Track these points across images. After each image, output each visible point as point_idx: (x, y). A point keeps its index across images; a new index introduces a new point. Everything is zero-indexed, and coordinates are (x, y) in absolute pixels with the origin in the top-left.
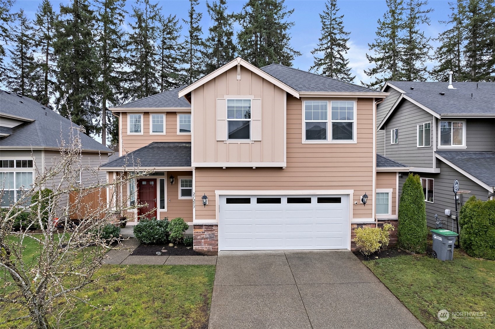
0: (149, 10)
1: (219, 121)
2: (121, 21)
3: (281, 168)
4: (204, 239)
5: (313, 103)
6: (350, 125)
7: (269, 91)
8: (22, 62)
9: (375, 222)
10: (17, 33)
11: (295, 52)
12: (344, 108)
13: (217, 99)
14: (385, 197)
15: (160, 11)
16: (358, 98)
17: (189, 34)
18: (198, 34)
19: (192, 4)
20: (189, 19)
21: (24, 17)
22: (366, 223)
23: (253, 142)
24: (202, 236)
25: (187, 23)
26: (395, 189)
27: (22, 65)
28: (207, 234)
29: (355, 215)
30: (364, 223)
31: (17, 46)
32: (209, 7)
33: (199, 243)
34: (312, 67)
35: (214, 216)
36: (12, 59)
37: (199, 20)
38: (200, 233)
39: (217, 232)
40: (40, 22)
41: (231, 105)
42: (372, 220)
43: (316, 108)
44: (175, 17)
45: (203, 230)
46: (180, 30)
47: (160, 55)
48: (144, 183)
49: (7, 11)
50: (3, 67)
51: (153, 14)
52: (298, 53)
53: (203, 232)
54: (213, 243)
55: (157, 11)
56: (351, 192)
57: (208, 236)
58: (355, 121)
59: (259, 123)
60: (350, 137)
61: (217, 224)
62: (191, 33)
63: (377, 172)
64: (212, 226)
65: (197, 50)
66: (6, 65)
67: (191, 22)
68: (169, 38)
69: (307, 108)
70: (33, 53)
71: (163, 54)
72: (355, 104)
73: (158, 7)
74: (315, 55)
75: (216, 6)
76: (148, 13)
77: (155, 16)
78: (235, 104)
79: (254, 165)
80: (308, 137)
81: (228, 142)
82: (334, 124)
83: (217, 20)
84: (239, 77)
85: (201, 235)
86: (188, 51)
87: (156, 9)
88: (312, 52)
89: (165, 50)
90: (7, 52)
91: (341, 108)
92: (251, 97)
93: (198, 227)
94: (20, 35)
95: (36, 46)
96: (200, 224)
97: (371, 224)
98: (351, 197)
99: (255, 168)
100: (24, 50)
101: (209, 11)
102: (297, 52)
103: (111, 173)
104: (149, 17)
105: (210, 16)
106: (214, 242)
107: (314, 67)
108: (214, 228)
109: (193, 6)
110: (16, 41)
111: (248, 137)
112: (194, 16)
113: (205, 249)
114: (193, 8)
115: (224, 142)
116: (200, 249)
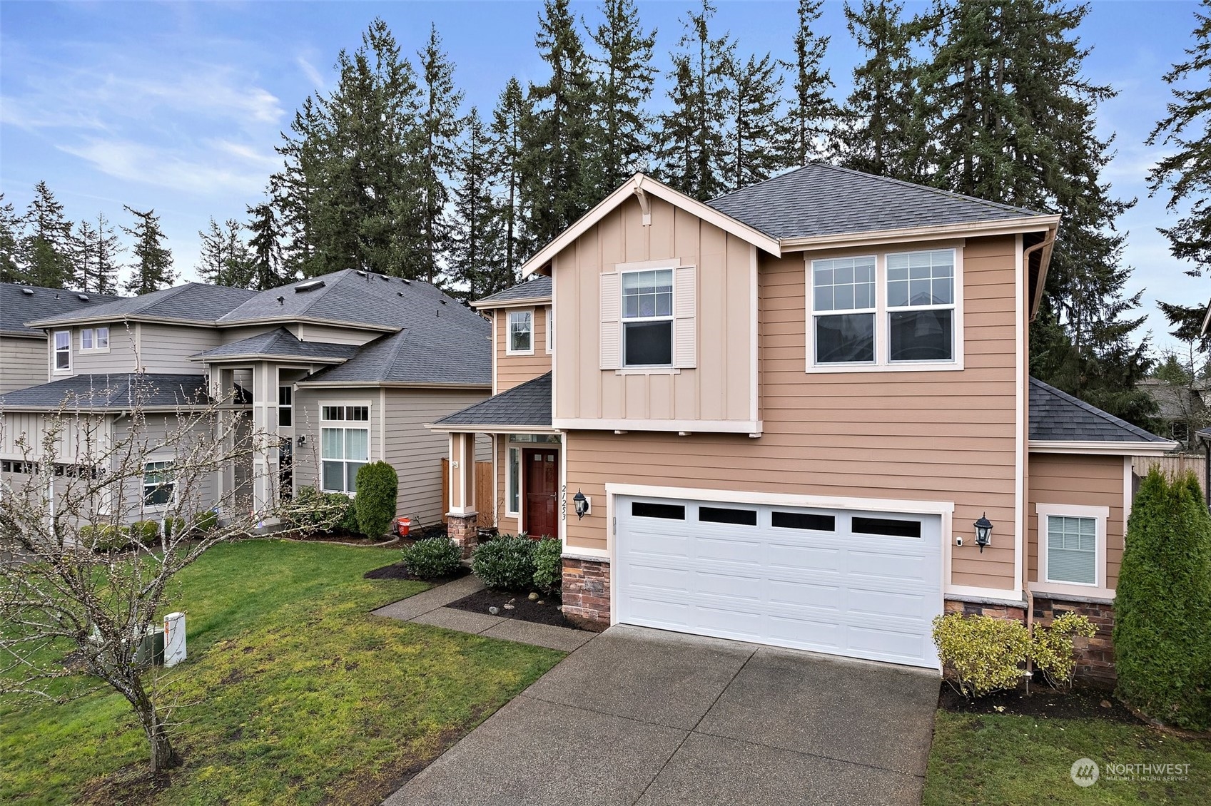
0: (708, 53)
1: (604, 324)
2: (647, 90)
3: (743, 437)
4: (584, 591)
5: (833, 264)
6: (944, 318)
7: (714, 247)
8: (472, 208)
9: (1024, 605)
10: (466, 155)
11: (1094, 90)
12: (925, 272)
13: (601, 274)
14: (1080, 530)
15: (732, 51)
16: (966, 238)
17: (795, 95)
18: (819, 89)
19: (803, 20)
20: (795, 58)
21: (476, 122)
22: (991, 601)
23: (678, 372)
24: (578, 584)
25: (790, 68)
26: (1117, 508)
27: (473, 214)
28: (588, 582)
29: (957, 576)
30: (985, 600)
31: (465, 179)
32: (851, 15)
33: (573, 601)
34: (1161, 125)
35: (601, 542)
36: (458, 204)
37: (819, 56)
38: (575, 576)
39: (607, 580)
40: (501, 126)
41: (631, 285)
42: (1013, 596)
43: (844, 275)
44: (768, 57)
45: (581, 571)
46: (778, 87)
47: (735, 154)
48: (538, 458)
49: (451, 116)
50: (442, 223)
51: (717, 62)
52: (1107, 92)
53: (580, 577)
54: (601, 603)
55: (727, 53)
56: (945, 508)
57: (589, 586)
58: (957, 307)
59: (692, 325)
60: (944, 352)
61: (607, 561)
62: (802, 90)
63: (1030, 454)
64: (599, 564)
65: (817, 130)
66: (447, 219)
67: (801, 65)
68: (754, 112)
69: (820, 278)
70: (490, 188)
71: (739, 151)
72: (956, 259)
73: (729, 43)
74: (1180, 84)
75: (872, 9)
76: (708, 61)
77: (722, 65)
78: (638, 284)
79: (683, 426)
80: (823, 356)
81: (623, 373)
82: (894, 317)
83: (875, 43)
84: (646, 219)
85: (577, 581)
86: (795, 136)
87: (723, 49)
88: (1168, 76)
89: (744, 141)
90: (452, 195)
91: (915, 272)
92: (672, 264)
93: (571, 563)
94: (469, 156)
95: (494, 173)
96: (574, 557)
97: (1008, 607)
98: (947, 522)
99: (684, 434)
100: (477, 185)
101: (850, 27)
102: (1102, 89)
103: (456, 435)
104: (708, 69)
105: (856, 37)
106: (604, 602)
107: (1169, 121)
108: (603, 569)
109: (805, 24)
110: (463, 170)
111: (667, 359)
112: (808, 49)
113: (585, 616)
114: (805, 29)
115: (617, 373)
116: (575, 613)
